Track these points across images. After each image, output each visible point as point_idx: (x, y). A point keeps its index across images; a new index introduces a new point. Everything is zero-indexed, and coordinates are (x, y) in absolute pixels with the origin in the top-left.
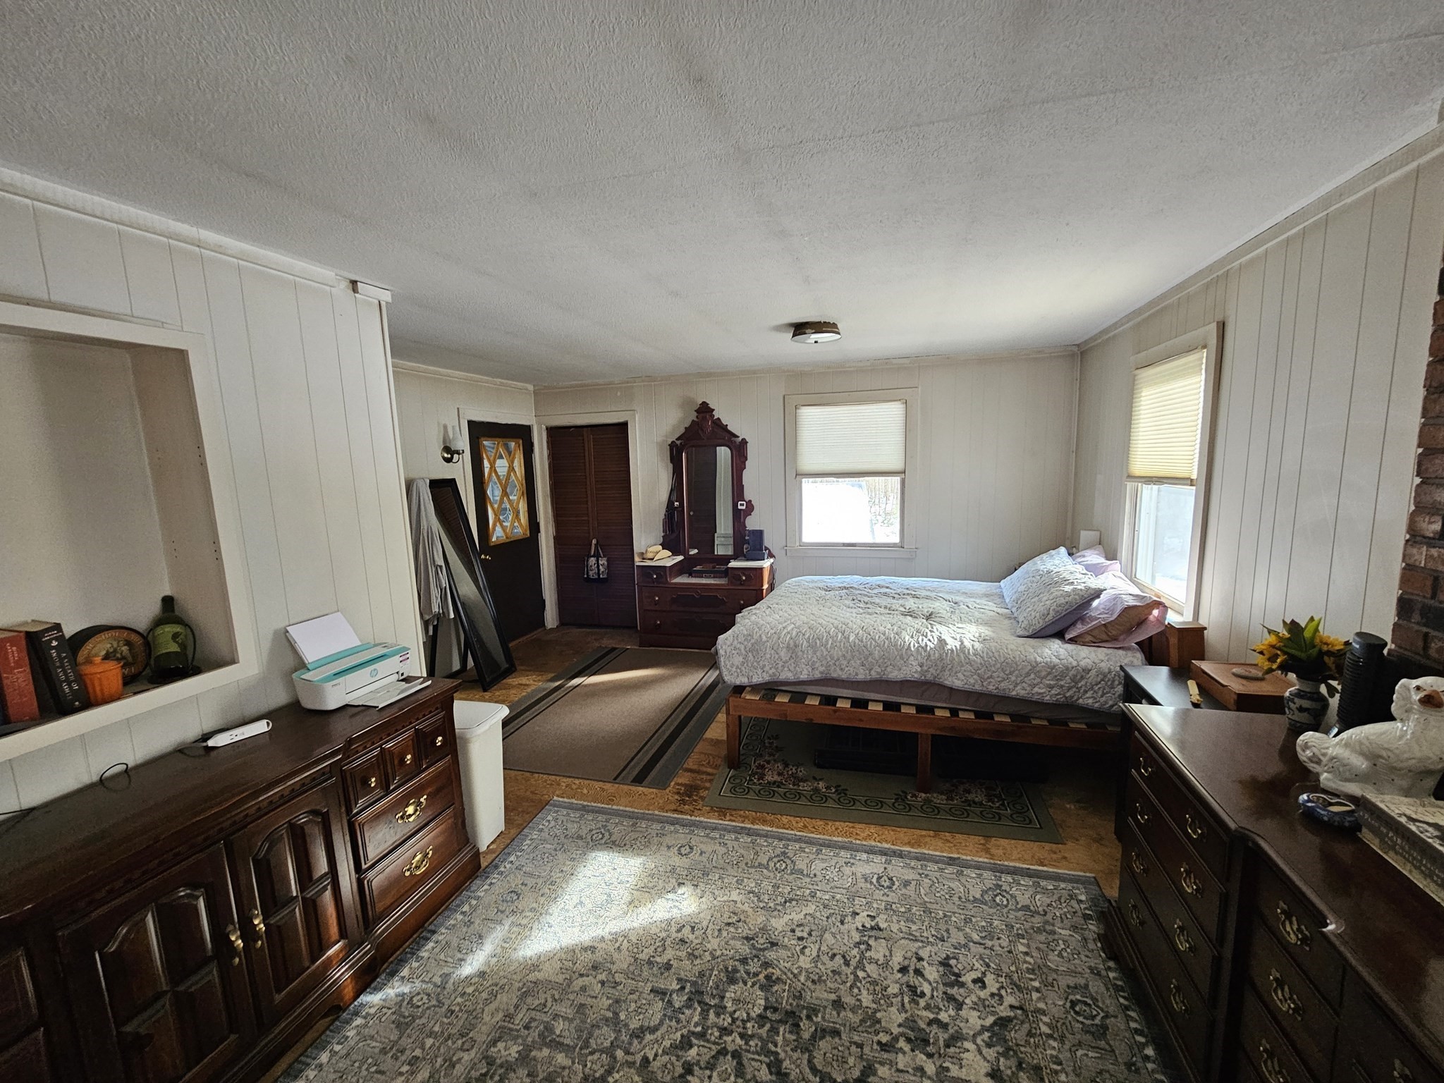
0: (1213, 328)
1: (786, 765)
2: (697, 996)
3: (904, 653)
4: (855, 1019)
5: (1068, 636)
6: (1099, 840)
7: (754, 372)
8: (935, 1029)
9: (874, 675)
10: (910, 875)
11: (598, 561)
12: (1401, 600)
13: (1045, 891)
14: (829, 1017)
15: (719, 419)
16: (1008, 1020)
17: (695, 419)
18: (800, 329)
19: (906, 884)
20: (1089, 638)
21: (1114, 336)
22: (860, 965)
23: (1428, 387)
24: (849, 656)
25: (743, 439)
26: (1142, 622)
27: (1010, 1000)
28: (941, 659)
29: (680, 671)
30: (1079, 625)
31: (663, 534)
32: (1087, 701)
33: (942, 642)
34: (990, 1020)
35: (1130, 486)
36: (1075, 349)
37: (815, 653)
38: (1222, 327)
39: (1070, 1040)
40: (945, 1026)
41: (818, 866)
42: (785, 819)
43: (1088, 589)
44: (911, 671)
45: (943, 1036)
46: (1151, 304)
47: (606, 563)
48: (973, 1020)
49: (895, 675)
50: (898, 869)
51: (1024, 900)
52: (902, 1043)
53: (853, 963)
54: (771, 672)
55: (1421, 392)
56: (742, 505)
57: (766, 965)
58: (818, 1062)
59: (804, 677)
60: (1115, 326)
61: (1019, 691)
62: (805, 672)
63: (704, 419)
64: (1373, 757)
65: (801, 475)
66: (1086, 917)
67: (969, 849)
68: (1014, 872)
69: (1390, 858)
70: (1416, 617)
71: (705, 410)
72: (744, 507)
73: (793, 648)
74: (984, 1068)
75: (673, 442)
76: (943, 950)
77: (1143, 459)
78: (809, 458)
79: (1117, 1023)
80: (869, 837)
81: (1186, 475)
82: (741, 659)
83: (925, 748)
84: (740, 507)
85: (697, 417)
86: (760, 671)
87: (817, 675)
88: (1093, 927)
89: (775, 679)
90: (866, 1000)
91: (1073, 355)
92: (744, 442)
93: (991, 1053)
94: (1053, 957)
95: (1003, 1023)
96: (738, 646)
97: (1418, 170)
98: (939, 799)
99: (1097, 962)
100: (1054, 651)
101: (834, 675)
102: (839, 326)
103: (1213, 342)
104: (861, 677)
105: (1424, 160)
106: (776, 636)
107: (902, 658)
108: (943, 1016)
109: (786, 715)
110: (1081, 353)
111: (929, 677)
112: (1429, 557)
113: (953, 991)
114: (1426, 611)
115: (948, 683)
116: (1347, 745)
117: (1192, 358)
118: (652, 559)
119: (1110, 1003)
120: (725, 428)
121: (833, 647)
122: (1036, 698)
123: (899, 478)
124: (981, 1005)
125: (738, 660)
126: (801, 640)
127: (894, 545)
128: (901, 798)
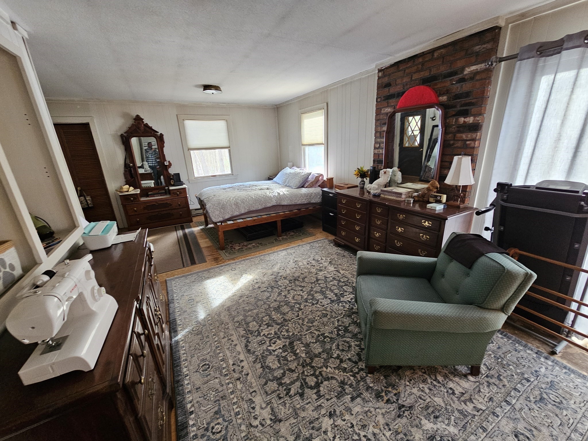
0: (325, 104)
1: (240, 244)
2: (272, 287)
3: (270, 198)
4: (307, 274)
5: (305, 186)
6: (321, 232)
7: (161, 103)
8: (321, 268)
9: (263, 207)
10: (293, 251)
11: (85, 198)
12: (374, 160)
13: (319, 243)
14: (302, 276)
15: (147, 124)
16: (331, 261)
17: (134, 123)
18: (207, 87)
19: (294, 252)
20: (309, 186)
21: (290, 104)
22: (299, 267)
23: (376, 120)
24: (255, 202)
25: (161, 134)
26: (318, 180)
27: (328, 259)
28: (280, 198)
29: (163, 235)
30: (307, 183)
31: (125, 180)
32: (313, 201)
33: (279, 194)
34: (328, 263)
35: (303, 147)
36: (275, 106)
37: (244, 204)
38: (327, 104)
39: (341, 259)
40: (322, 267)
41: (272, 258)
42: (253, 254)
43: (308, 173)
44: (274, 203)
45: (323, 268)
46: (304, 95)
47: (90, 199)
48: (326, 264)
49: (269, 205)
50: (289, 251)
51: (318, 246)
52: (318, 272)
53: (298, 267)
54: (231, 213)
55: (374, 121)
56: (167, 163)
57: (281, 276)
58: (307, 282)
59: (243, 212)
60: (291, 100)
61: (299, 202)
62: (243, 210)
63: (139, 123)
64: (378, 185)
65: (189, 149)
66: (330, 244)
67: (299, 242)
68: (312, 243)
69: (386, 197)
70: (376, 163)
71: (138, 119)
72: (168, 164)
73: (236, 204)
74: (333, 268)
75: (122, 134)
76: (312, 258)
77: (306, 138)
78: (192, 142)
79: (345, 254)
80: (277, 249)
81: (321, 142)
82: (218, 212)
83: (279, 224)
84: (166, 164)
85: (135, 122)
86: (227, 214)
87: (246, 211)
88: (332, 245)
89: (232, 216)
90: (306, 271)
91: (274, 108)
92: (162, 135)
93: (332, 266)
94: (329, 251)
95: (330, 262)
96: (216, 208)
97: (368, 76)
98: (285, 237)
99: (336, 248)
100: (304, 190)
101: (251, 210)
102: (221, 88)
103: (326, 108)
104: (260, 208)
105: (369, 74)
106: (229, 202)
107: (270, 200)
108: (321, 266)
109: (239, 226)
110: (277, 108)
111: (278, 203)
112: (378, 151)
113: (319, 262)
114: (377, 161)
115: (283, 204)
116: (375, 184)
117: (320, 111)
118: (128, 191)
119: (342, 252)
120: (151, 128)
121: (249, 201)
122: (303, 203)
123: (227, 150)
124: (325, 262)
125: (217, 213)
126: (238, 201)
127: (230, 175)
128: (276, 240)
